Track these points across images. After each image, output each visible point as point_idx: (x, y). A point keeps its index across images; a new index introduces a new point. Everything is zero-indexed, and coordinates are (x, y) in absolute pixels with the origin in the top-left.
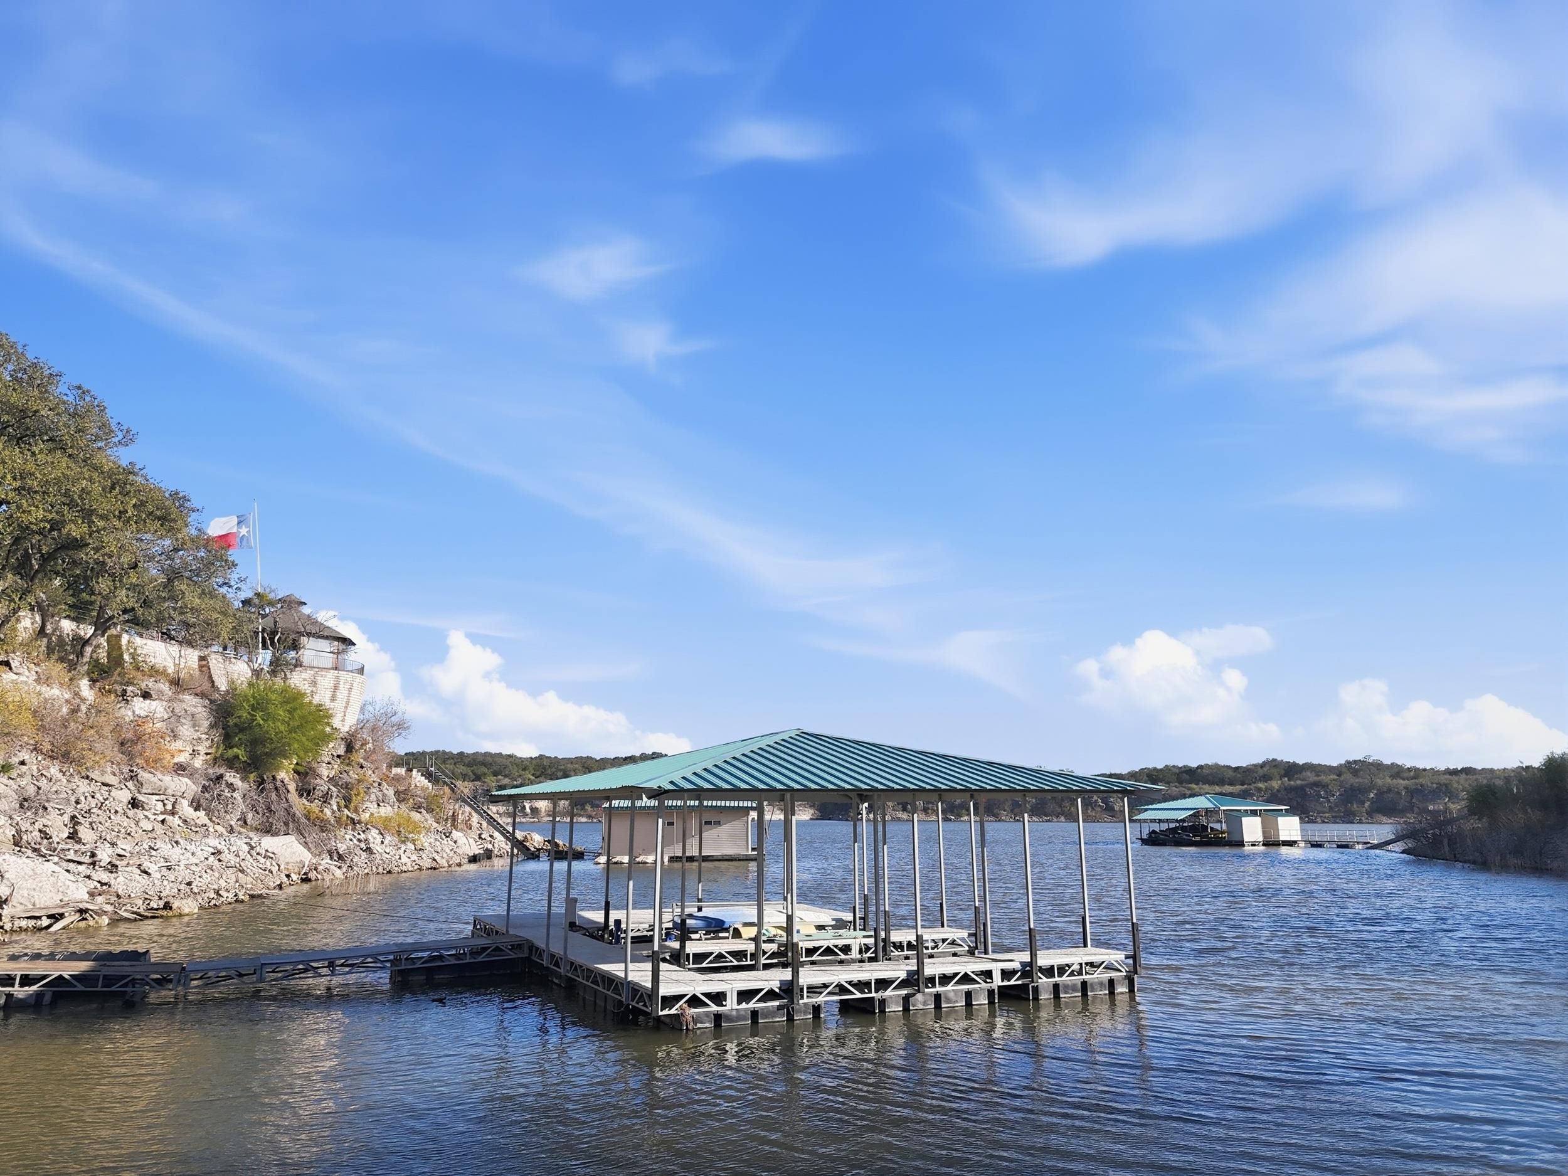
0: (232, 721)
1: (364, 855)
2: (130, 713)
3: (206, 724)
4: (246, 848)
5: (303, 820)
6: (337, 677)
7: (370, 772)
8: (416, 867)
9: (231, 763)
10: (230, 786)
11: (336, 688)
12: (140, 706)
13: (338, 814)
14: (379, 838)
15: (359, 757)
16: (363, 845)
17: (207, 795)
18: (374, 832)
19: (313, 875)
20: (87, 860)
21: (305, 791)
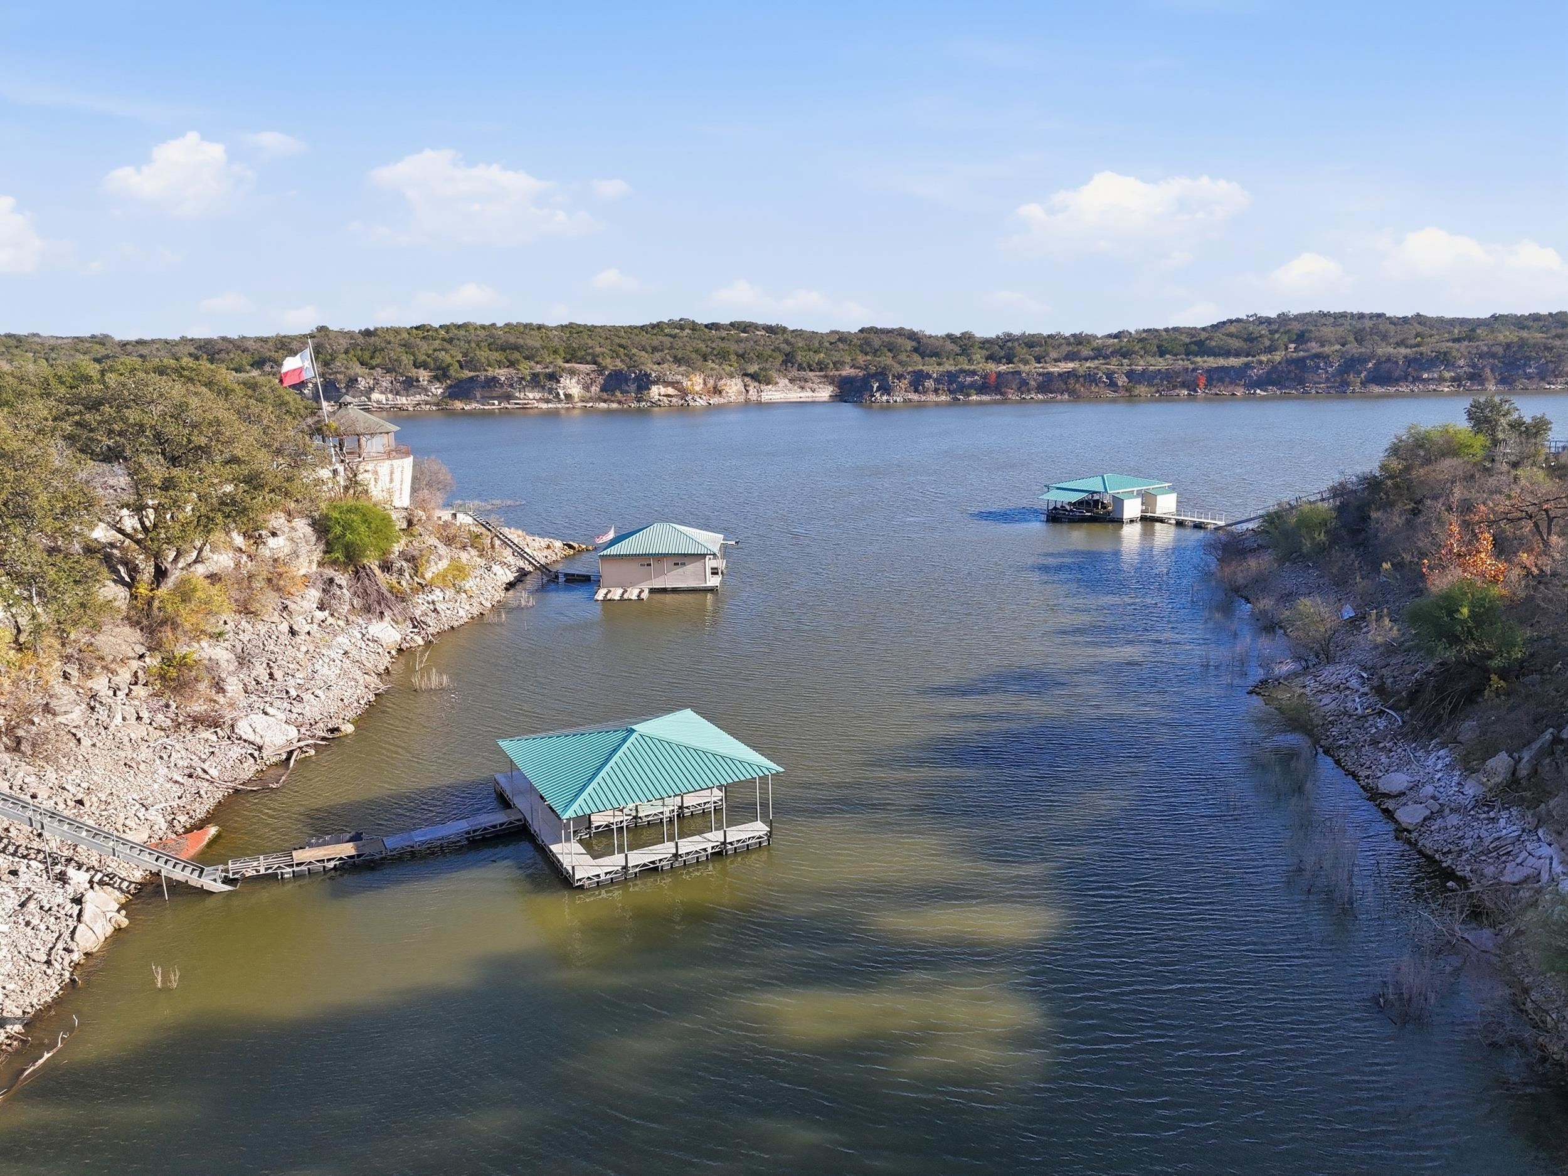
4: (359, 636)
5: (389, 595)
11: (392, 473)
13: (411, 581)
14: (441, 595)
16: (432, 607)
17: (327, 597)
18: (438, 592)
19: (405, 646)
21: (386, 567)
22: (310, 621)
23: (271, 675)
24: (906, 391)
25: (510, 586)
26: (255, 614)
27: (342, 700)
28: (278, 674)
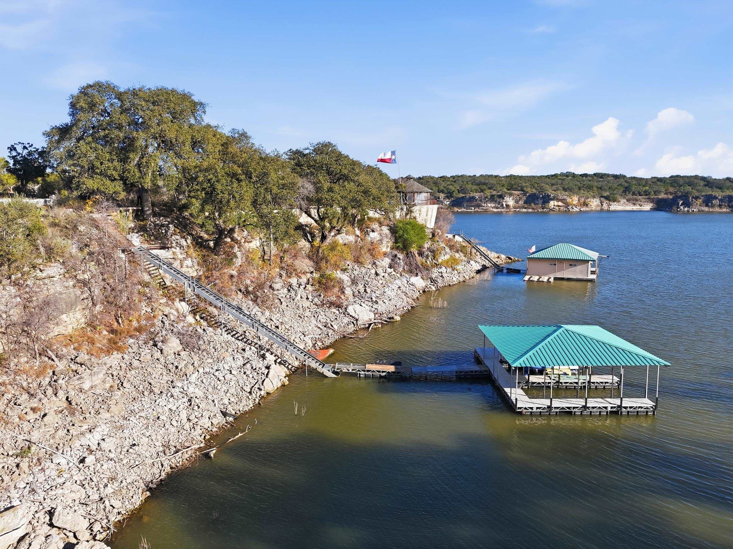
0: (397, 235)
1: (441, 278)
2: (369, 238)
3: (389, 236)
4: (406, 282)
5: (421, 266)
6: (428, 208)
7: (441, 243)
8: (458, 281)
9: (397, 248)
10: (399, 259)
11: (427, 211)
12: (372, 235)
13: (431, 262)
14: (445, 270)
15: (437, 238)
16: (440, 274)
17: (393, 263)
18: (444, 268)
19: (426, 290)
20: (370, 300)
21: (421, 254)
22: (384, 271)
23: (365, 290)
24: (700, 206)
25: (478, 272)
26: (361, 263)
27: (396, 306)
28: (368, 290)
